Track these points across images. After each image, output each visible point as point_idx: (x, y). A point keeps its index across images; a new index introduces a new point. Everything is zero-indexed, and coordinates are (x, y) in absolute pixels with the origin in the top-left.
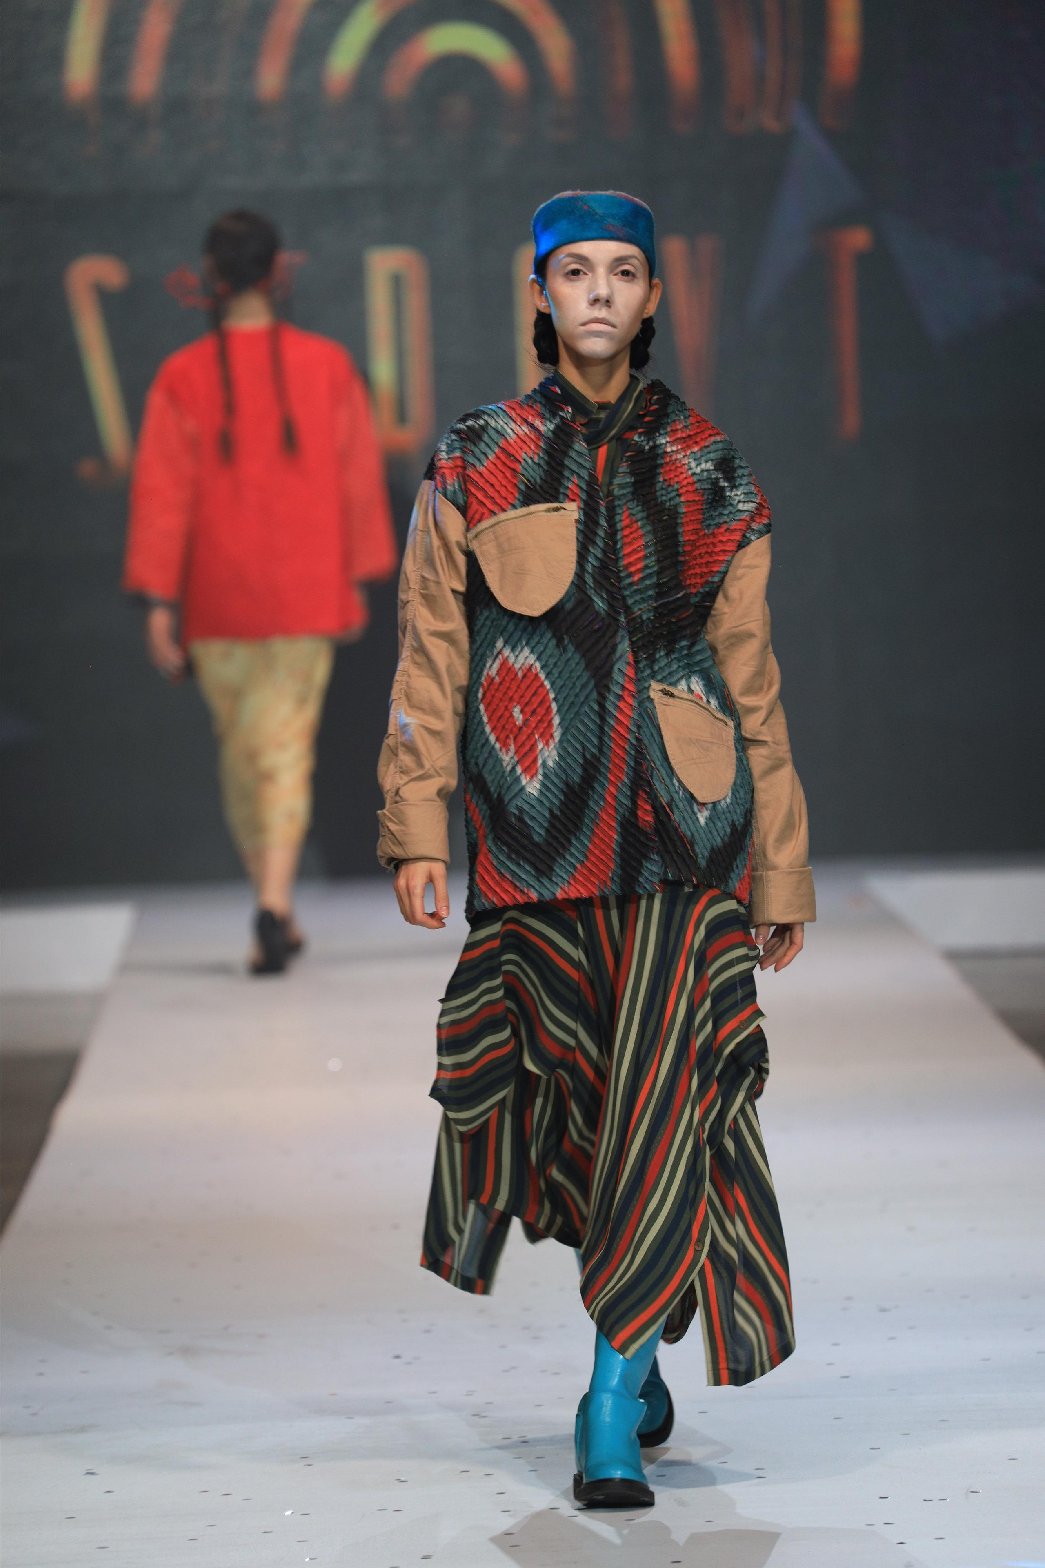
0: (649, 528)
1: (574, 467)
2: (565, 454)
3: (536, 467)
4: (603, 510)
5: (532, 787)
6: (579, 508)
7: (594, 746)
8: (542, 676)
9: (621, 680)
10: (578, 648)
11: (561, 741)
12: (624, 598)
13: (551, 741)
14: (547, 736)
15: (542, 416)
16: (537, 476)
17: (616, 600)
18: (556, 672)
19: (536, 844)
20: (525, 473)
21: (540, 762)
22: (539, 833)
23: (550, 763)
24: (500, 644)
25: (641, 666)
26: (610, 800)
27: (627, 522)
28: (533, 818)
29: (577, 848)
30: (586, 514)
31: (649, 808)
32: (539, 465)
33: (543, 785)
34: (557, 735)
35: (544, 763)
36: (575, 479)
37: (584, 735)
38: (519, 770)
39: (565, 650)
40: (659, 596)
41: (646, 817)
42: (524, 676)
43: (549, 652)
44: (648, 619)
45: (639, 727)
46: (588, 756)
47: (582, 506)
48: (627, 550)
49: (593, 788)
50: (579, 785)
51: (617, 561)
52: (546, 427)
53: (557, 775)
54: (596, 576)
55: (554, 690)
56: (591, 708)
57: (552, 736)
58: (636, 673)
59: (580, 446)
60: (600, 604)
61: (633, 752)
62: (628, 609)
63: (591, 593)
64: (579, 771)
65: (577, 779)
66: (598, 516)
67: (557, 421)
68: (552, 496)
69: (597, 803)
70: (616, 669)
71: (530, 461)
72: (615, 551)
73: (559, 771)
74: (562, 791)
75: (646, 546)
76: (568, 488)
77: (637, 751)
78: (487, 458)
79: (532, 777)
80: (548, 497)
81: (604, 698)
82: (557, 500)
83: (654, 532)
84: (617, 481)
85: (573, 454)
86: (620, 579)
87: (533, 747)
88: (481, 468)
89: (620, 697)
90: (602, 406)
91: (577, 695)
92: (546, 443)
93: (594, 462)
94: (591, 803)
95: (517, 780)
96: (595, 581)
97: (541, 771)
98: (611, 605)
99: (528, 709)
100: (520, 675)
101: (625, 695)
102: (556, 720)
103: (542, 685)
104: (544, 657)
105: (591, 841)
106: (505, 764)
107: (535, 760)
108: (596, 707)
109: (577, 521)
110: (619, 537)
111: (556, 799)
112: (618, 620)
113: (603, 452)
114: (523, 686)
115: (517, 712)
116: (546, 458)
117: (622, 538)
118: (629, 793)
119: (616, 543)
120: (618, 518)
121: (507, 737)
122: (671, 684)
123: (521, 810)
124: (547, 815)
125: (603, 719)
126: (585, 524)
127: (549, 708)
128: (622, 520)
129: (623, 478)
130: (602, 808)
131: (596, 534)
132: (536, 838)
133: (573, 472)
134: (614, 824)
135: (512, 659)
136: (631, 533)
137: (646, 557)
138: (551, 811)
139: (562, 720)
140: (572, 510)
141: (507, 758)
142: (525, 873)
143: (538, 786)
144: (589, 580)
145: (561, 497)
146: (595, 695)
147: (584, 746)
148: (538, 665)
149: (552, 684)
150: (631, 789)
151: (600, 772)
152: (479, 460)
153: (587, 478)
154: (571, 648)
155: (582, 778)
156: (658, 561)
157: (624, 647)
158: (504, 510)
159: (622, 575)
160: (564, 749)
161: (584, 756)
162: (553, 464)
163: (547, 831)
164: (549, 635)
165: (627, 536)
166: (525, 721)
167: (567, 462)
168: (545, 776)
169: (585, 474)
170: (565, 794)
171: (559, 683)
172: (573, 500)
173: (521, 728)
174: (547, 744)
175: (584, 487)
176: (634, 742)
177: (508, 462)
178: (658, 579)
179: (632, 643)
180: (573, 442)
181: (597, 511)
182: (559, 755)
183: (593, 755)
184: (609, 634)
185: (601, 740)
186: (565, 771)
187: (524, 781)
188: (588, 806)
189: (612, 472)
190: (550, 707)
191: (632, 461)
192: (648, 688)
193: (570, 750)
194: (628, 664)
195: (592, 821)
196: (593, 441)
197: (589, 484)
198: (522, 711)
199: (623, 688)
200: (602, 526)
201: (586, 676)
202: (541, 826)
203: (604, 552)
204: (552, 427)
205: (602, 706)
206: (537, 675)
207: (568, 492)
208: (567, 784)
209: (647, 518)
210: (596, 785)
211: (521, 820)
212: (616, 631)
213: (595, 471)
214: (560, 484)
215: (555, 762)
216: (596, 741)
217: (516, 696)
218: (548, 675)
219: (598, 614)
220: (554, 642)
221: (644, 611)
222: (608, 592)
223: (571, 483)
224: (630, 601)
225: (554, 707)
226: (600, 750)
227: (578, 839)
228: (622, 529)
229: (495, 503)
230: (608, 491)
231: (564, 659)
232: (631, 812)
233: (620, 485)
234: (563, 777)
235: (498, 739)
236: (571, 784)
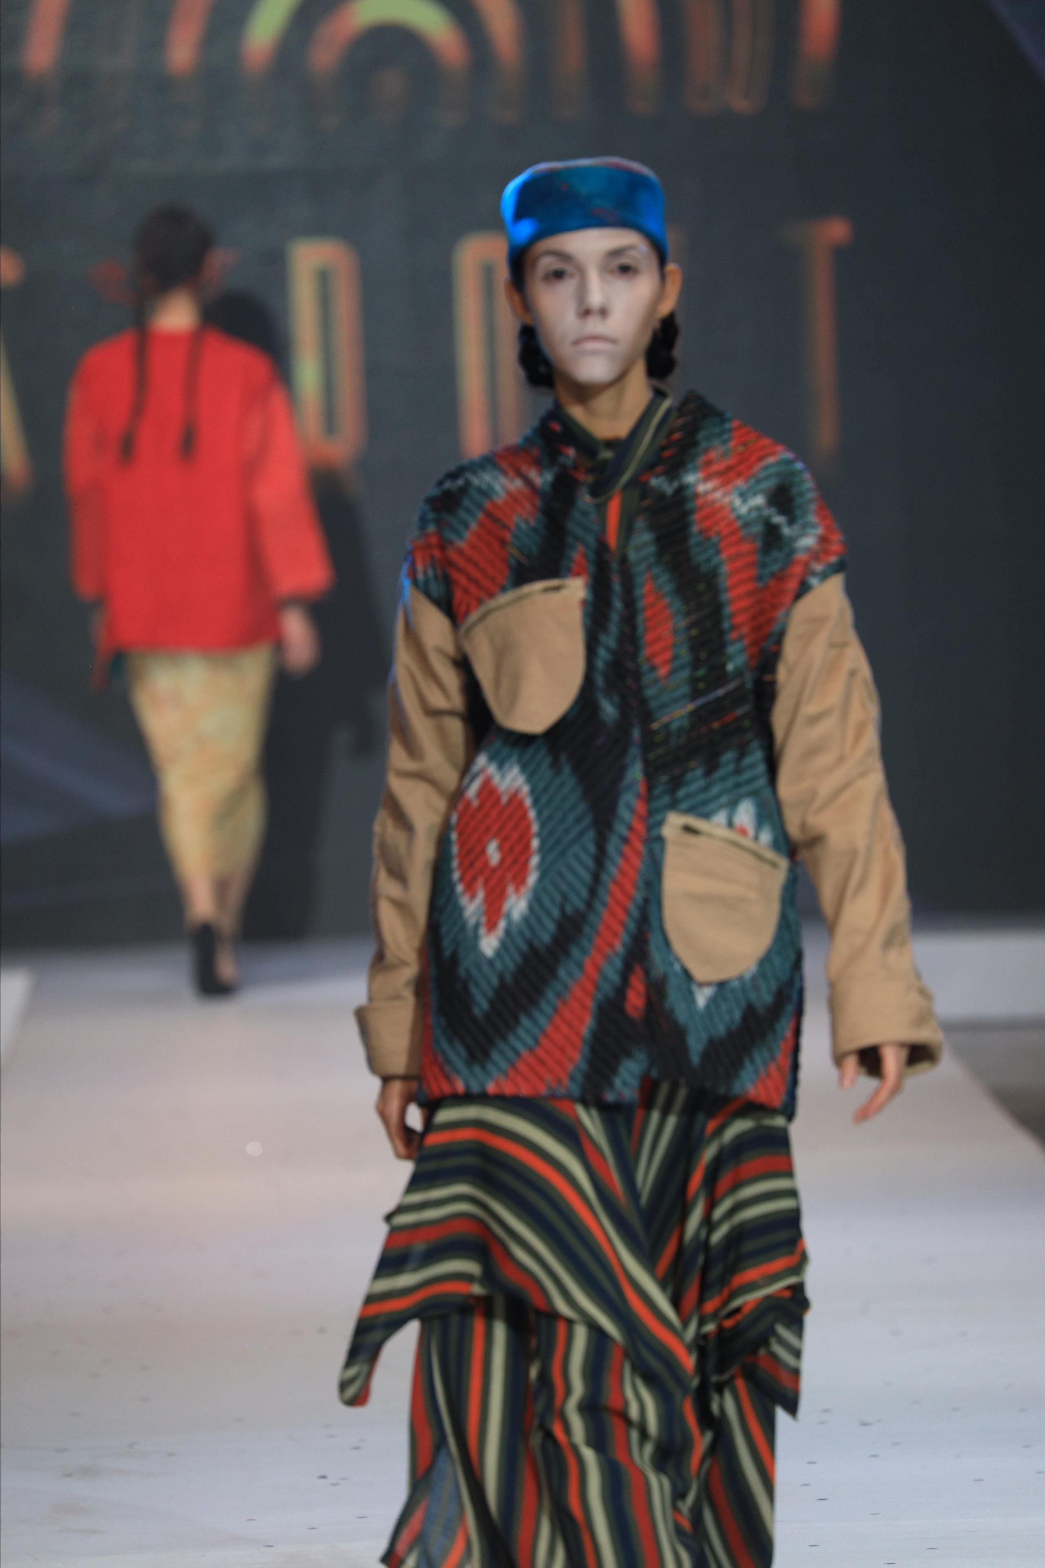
0: (678, 605)
1: (578, 531)
2: (567, 514)
3: (532, 534)
5: (489, 944)
6: (587, 585)
7: (580, 899)
8: (528, 802)
9: (627, 818)
10: (576, 769)
11: (535, 889)
12: (644, 702)
13: (523, 889)
14: (520, 880)
15: (538, 463)
16: (532, 544)
17: (631, 705)
18: (544, 800)
19: (475, 1021)
20: (518, 544)
21: (505, 913)
22: (481, 1003)
23: (517, 918)
24: (487, 766)
25: (656, 794)
26: (590, 970)
27: (651, 599)
28: (480, 986)
29: (528, 1031)
30: (594, 595)
31: (643, 988)
32: (533, 529)
33: (502, 942)
34: (532, 879)
35: (508, 916)
36: (580, 547)
37: (569, 883)
40: (693, 695)
42: (508, 802)
43: (540, 772)
46: (569, 909)
47: (590, 582)
48: (651, 637)
49: (567, 954)
50: (547, 947)
51: (635, 652)
52: (544, 478)
53: (520, 932)
54: (609, 674)
55: (539, 822)
56: (585, 849)
57: (525, 881)
58: (648, 804)
59: (585, 500)
60: (609, 710)
61: (636, 914)
63: (601, 699)
64: (551, 926)
65: (546, 938)
66: (610, 595)
67: (556, 469)
68: (551, 571)
69: (570, 974)
70: (622, 802)
71: (524, 527)
72: (634, 640)
73: (524, 927)
74: (523, 953)
75: (675, 630)
76: (571, 559)
77: (642, 913)
78: (469, 528)
79: (492, 930)
80: (547, 572)
81: (605, 839)
82: (558, 575)
83: (686, 610)
85: (576, 514)
86: (639, 676)
87: (504, 892)
88: (461, 544)
89: (626, 840)
90: (610, 444)
91: (567, 831)
92: (544, 500)
93: (603, 520)
94: (562, 973)
95: (474, 935)
96: (608, 681)
97: (504, 925)
98: (623, 712)
99: (506, 845)
100: (503, 800)
101: (633, 837)
102: (535, 861)
103: (524, 816)
104: (534, 779)
105: (550, 1020)
106: (468, 914)
107: (500, 912)
108: (591, 848)
109: (582, 604)
110: (638, 621)
111: (510, 964)
112: (627, 733)
113: (614, 506)
114: (505, 815)
115: (493, 849)
116: (543, 518)
117: (642, 622)
118: (618, 966)
119: (635, 630)
120: (635, 593)
121: (476, 879)
122: (700, 816)
123: (468, 971)
124: (495, 981)
125: (600, 866)
126: (594, 605)
127: (527, 846)
128: (643, 595)
129: (642, 536)
130: (576, 981)
131: (608, 618)
132: (477, 1012)
133: (577, 538)
134: (590, 1004)
135: (497, 782)
136: (656, 614)
137: (675, 645)
138: (501, 977)
140: (577, 589)
141: (471, 906)
142: (456, 1054)
143: (496, 944)
144: (600, 681)
145: (564, 572)
147: (565, 897)
148: (526, 789)
149: (539, 814)
150: (622, 963)
151: (583, 934)
152: (458, 533)
153: (593, 543)
154: (567, 770)
155: (554, 939)
157: (635, 769)
158: (492, 596)
159: (642, 669)
160: (539, 900)
161: (563, 910)
162: (553, 527)
163: (492, 1003)
165: (650, 618)
166: (501, 862)
167: (568, 524)
168: (508, 932)
169: (591, 540)
170: (524, 956)
171: (546, 813)
172: (579, 576)
173: (495, 870)
174: (517, 890)
175: (592, 557)
176: (640, 901)
177: (494, 531)
179: (646, 763)
180: (574, 496)
181: (609, 589)
182: (530, 907)
183: (577, 910)
184: (615, 752)
185: (591, 891)
186: (531, 928)
188: (555, 975)
189: (626, 530)
190: (530, 843)
191: (652, 512)
192: (661, 824)
193: (545, 901)
194: (639, 795)
195: (558, 995)
196: (601, 492)
197: (597, 552)
198: (500, 848)
199: (630, 823)
200: (617, 608)
201: (582, 807)
202: (484, 995)
203: (620, 641)
204: (549, 477)
205: (601, 849)
206: (522, 800)
207: (572, 565)
208: (530, 944)
209: (678, 590)
210: (572, 949)
211: (468, 987)
212: (627, 749)
213: (605, 532)
214: (562, 554)
215: (523, 915)
216: (584, 893)
217: (495, 828)
218: (536, 802)
219: (605, 723)
222: (622, 695)
223: (576, 552)
224: (654, 705)
225: (535, 843)
226: (588, 906)
228: (644, 609)
229: (481, 588)
230: (624, 560)
231: (557, 782)
232: (621, 991)
233: (638, 549)
234: (528, 934)
235: (462, 879)
236: (536, 943)
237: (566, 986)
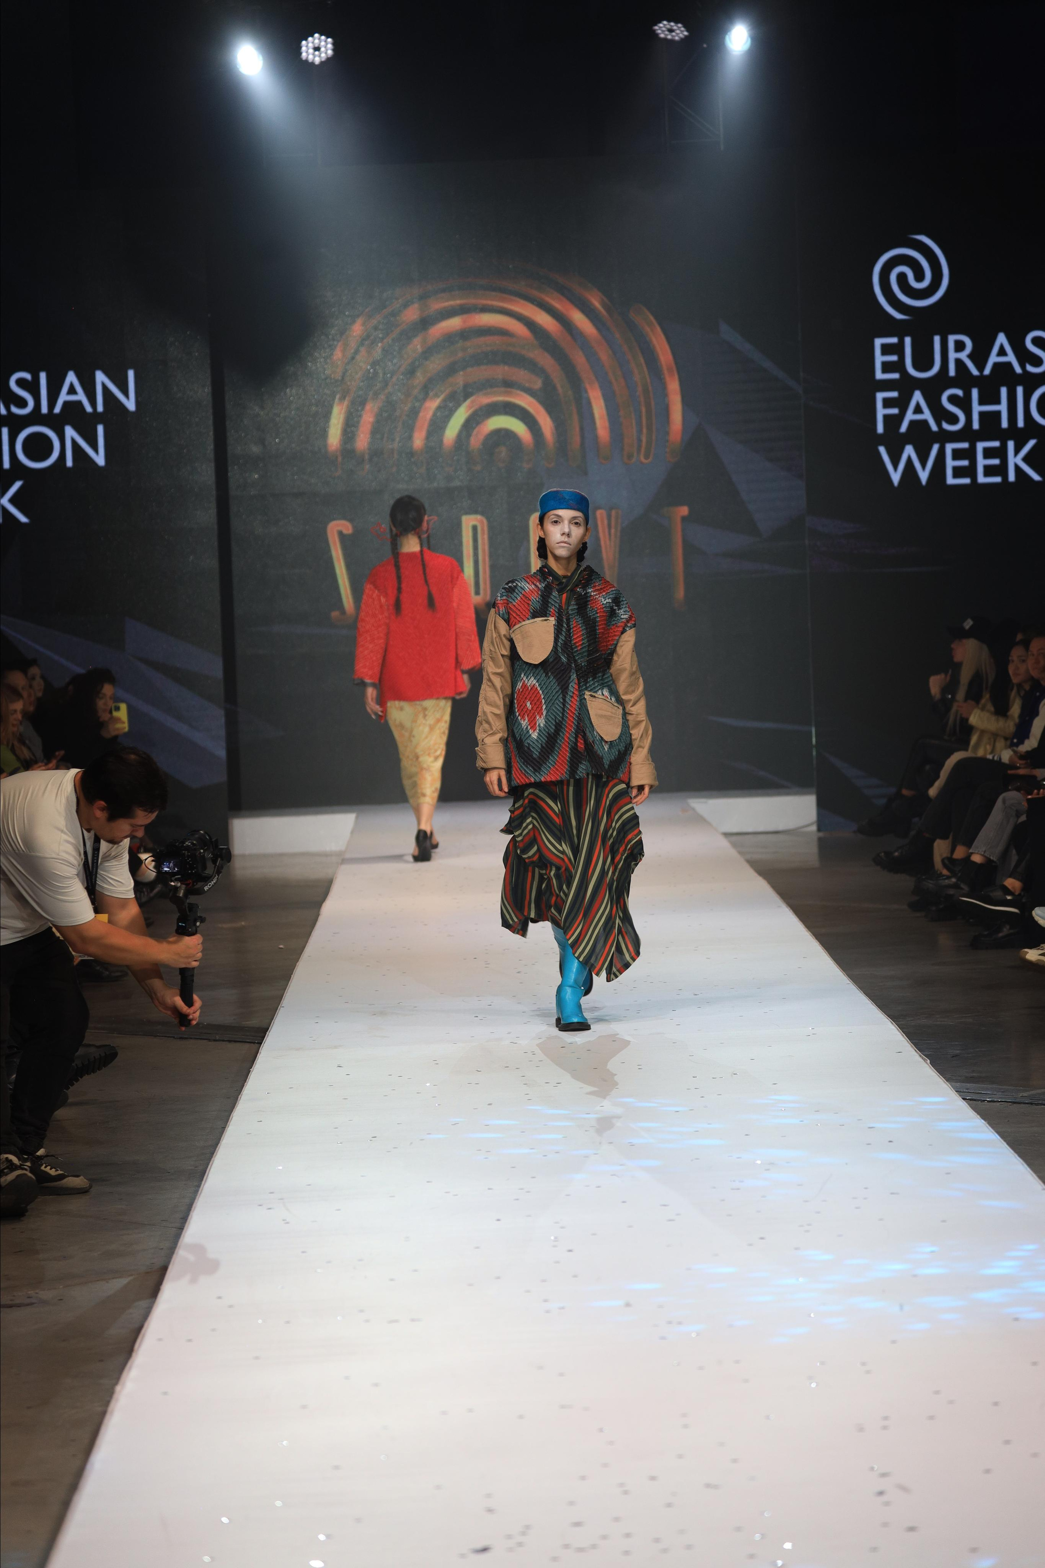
0: (584, 627)
1: (553, 602)
2: (549, 597)
3: (537, 603)
4: (565, 620)
5: (535, 735)
7: (560, 717)
8: (539, 689)
9: (572, 690)
10: (553, 675)
11: (546, 716)
12: (574, 657)
13: (542, 716)
14: (541, 714)
15: (540, 581)
16: (538, 606)
17: (571, 658)
18: (545, 687)
19: (534, 759)
20: (533, 605)
21: (538, 724)
22: (536, 753)
23: (542, 725)
24: (522, 676)
25: (581, 685)
26: (566, 739)
27: (575, 625)
28: (533, 748)
29: (552, 760)
30: (558, 622)
31: (582, 742)
32: (538, 601)
33: (539, 734)
34: (544, 713)
35: (539, 725)
36: (553, 608)
37: (556, 713)
38: (529, 727)
39: (549, 678)
40: (588, 656)
41: (581, 745)
42: (531, 689)
43: (542, 679)
44: (585, 665)
45: (579, 709)
46: (557, 721)
47: (556, 619)
48: (574, 637)
49: (559, 735)
50: (553, 734)
51: (571, 641)
52: (541, 586)
53: (544, 730)
54: (562, 647)
55: (543, 695)
56: (559, 701)
57: (542, 714)
58: (579, 688)
59: (555, 593)
60: (564, 659)
61: (577, 719)
62: (575, 661)
63: (560, 655)
64: (553, 727)
65: (553, 731)
66: (562, 623)
67: (546, 583)
68: (544, 615)
69: (561, 741)
70: (570, 686)
71: (535, 600)
72: (570, 637)
73: (545, 728)
74: (546, 736)
75: (583, 635)
76: (550, 611)
77: (578, 718)
78: (517, 599)
79: (534, 731)
80: (542, 615)
81: (565, 697)
82: (546, 617)
83: (586, 629)
84: (570, 608)
85: (552, 597)
86: (572, 649)
87: (535, 717)
88: (515, 604)
89: (572, 697)
90: (565, 577)
91: (554, 696)
92: (541, 592)
93: (561, 600)
94: (558, 741)
95: (528, 732)
96: (562, 649)
97: (538, 728)
98: (568, 660)
99: (533, 703)
100: (530, 688)
101: (574, 696)
102: (544, 707)
103: (539, 692)
104: (540, 681)
105: (558, 757)
106: (523, 726)
107: (535, 724)
108: (562, 701)
109: (554, 625)
110: (571, 631)
111: (544, 740)
112: (571, 666)
113: (564, 596)
114: (531, 693)
115: (528, 704)
116: (541, 599)
117: (573, 631)
118: (574, 736)
119: (570, 634)
120: (571, 623)
121: (524, 714)
122: (594, 692)
123: (529, 744)
124: (540, 746)
125: (564, 705)
126: (558, 626)
128: (573, 624)
129: (573, 606)
130: (563, 743)
131: (562, 630)
132: (534, 756)
133: (552, 606)
134: (568, 750)
135: (526, 682)
136: (577, 629)
137: (583, 639)
138: (541, 744)
139: (546, 707)
140: (552, 620)
141: (524, 723)
142: (530, 770)
143: (537, 735)
144: (559, 649)
145: (548, 615)
146: (561, 696)
147: (556, 717)
148: (537, 684)
149: (543, 692)
150: (576, 735)
151: (562, 727)
152: (514, 600)
153: (558, 607)
154: (551, 677)
155: (555, 731)
156: (588, 641)
157: (574, 676)
158: (524, 621)
159: (573, 647)
160: (548, 719)
161: (556, 721)
162: (545, 601)
163: (539, 753)
164: (542, 671)
165: (575, 631)
166: (532, 708)
167: (549, 601)
168: (540, 730)
169: (557, 604)
170: (547, 738)
171: (546, 691)
172: (553, 616)
173: (530, 710)
174: (540, 717)
175: (557, 611)
176: (577, 715)
177: (525, 600)
178: (588, 648)
179: (577, 675)
180: (552, 592)
181: (562, 621)
182: (546, 722)
183: (559, 721)
184: (567, 672)
185: (563, 714)
186: (548, 728)
187: (531, 731)
188: (557, 742)
189: (568, 604)
190: (541, 701)
191: (577, 599)
192: (584, 694)
193: (550, 719)
194: (576, 683)
195: (559, 748)
196: (560, 591)
197: (559, 610)
198: (531, 704)
199: (573, 693)
200: (565, 627)
201: (557, 689)
202: (537, 751)
203: (566, 637)
204: (544, 585)
205: (564, 700)
206: (536, 688)
207: (551, 613)
208: (548, 733)
209: (583, 623)
210: (560, 733)
211: (529, 748)
212: (570, 671)
213: (561, 604)
214: (547, 610)
215: (544, 725)
216: (561, 715)
217: (528, 697)
218: (541, 689)
219: (563, 663)
220: (544, 675)
221: (582, 662)
222: (567, 654)
223: (551, 609)
224: (577, 658)
225: (543, 701)
226: (563, 719)
227: (552, 756)
228: (573, 628)
229: (521, 618)
230: (568, 613)
231: (548, 681)
232: (576, 744)
233: (572, 610)
234: (547, 730)
235: (519, 715)
236: (550, 733)
237: (560, 745)
